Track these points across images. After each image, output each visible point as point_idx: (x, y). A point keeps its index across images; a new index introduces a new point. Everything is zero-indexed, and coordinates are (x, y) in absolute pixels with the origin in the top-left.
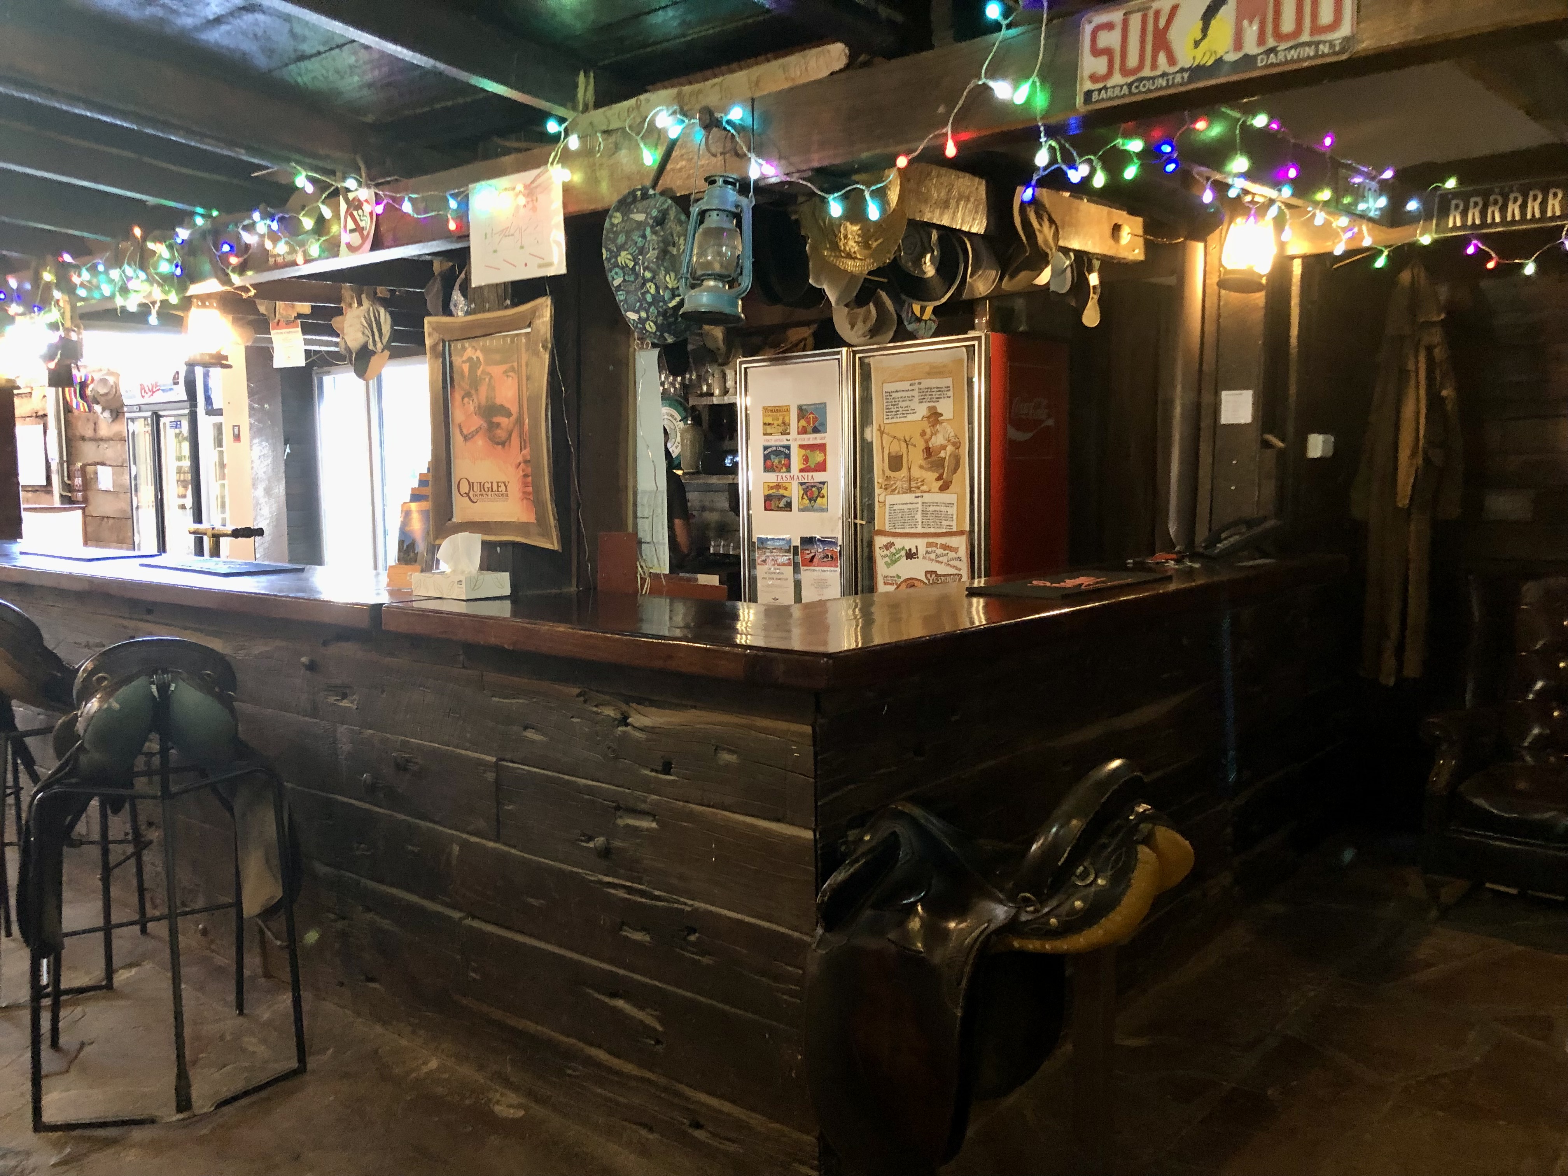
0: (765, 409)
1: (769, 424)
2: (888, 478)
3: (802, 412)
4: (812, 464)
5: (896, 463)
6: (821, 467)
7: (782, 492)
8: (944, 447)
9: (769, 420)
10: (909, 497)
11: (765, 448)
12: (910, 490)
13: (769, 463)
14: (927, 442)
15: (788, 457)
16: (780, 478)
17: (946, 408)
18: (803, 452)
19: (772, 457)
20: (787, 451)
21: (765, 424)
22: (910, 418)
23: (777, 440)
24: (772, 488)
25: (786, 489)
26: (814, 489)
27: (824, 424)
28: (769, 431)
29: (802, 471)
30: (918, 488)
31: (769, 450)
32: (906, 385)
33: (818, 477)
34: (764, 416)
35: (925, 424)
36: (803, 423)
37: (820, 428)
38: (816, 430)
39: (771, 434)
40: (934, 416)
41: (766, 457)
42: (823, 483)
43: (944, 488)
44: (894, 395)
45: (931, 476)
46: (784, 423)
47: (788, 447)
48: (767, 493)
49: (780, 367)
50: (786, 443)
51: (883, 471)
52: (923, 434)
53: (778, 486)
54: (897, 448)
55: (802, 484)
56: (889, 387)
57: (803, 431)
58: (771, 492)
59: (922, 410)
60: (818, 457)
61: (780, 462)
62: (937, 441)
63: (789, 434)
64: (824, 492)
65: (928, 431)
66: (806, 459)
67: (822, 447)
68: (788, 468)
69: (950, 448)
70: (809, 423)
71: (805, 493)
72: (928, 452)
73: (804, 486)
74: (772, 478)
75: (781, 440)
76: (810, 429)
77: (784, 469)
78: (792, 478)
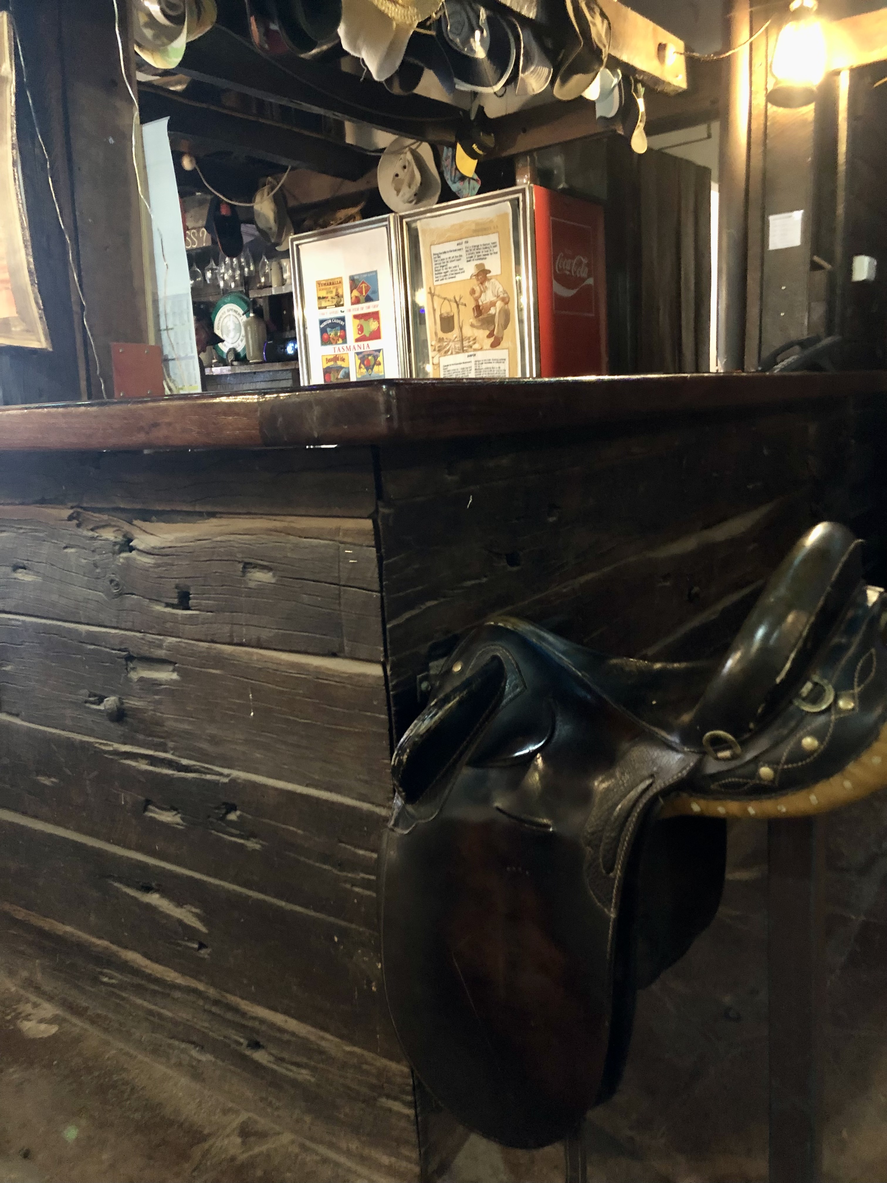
0: (319, 283)
1: (324, 298)
2: (441, 340)
3: (354, 282)
4: (366, 333)
5: (447, 323)
6: (376, 335)
7: (339, 363)
8: (493, 304)
9: (323, 294)
10: (462, 357)
11: (321, 322)
12: (463, 350)
13: (325, 336)
14: (476, 300)
15: (343, 328)
16: (337, 349)
17: (493, 264)
18: (357, 322)
19: (328, 329)
20: (342, 323)
21: (319, 298)
22: (459, 277)
23: (331, 313)
24: (328, 361)
25: (343, 360)
26: (370, 358)
27: (376, 292)
28: (324, 304)
29: (357, 340)
30: (471, 347)
31: (325, 323)
32: (453, 245)
33: (374, 345)
34: (319, 290)
35: (475, 284)
36: (356, 293)
37: (372, 296)
38: (368, 299)
39: (325, 307)
40: (483, 274)
41: (323, 331)
42: (379, 351)
43: (495, 344)
44: (443, 256)
45: (482, 334)
46: (337, 295)
47: (343, 319)
48: (326, 366)
49: (333, 239)
50: (341, 315)
51: (436, 334)
52: (473, 292)
53: (336, 359)
54: (447, 309)
55: (358, 354)
56: (436, 249)
57: (356, 301)
58: (331, 364)
59: (470, 269)
60: (373, 325)
61: (336, 334)
62: (487, 298)
63: (343, 305)
64: (380, 359)
65: (477, 289)
66: (361, 329)
67: (375, 316)
68: (345, 341)
69: (499, 304)
70: (361, 292)
71: (362, 362)
72: (478, 310)
73: (361, 356)
74: (330, 350)
75: (336, 312)
76: (362, 298)
77: (340, 341)
78: (349, 349)
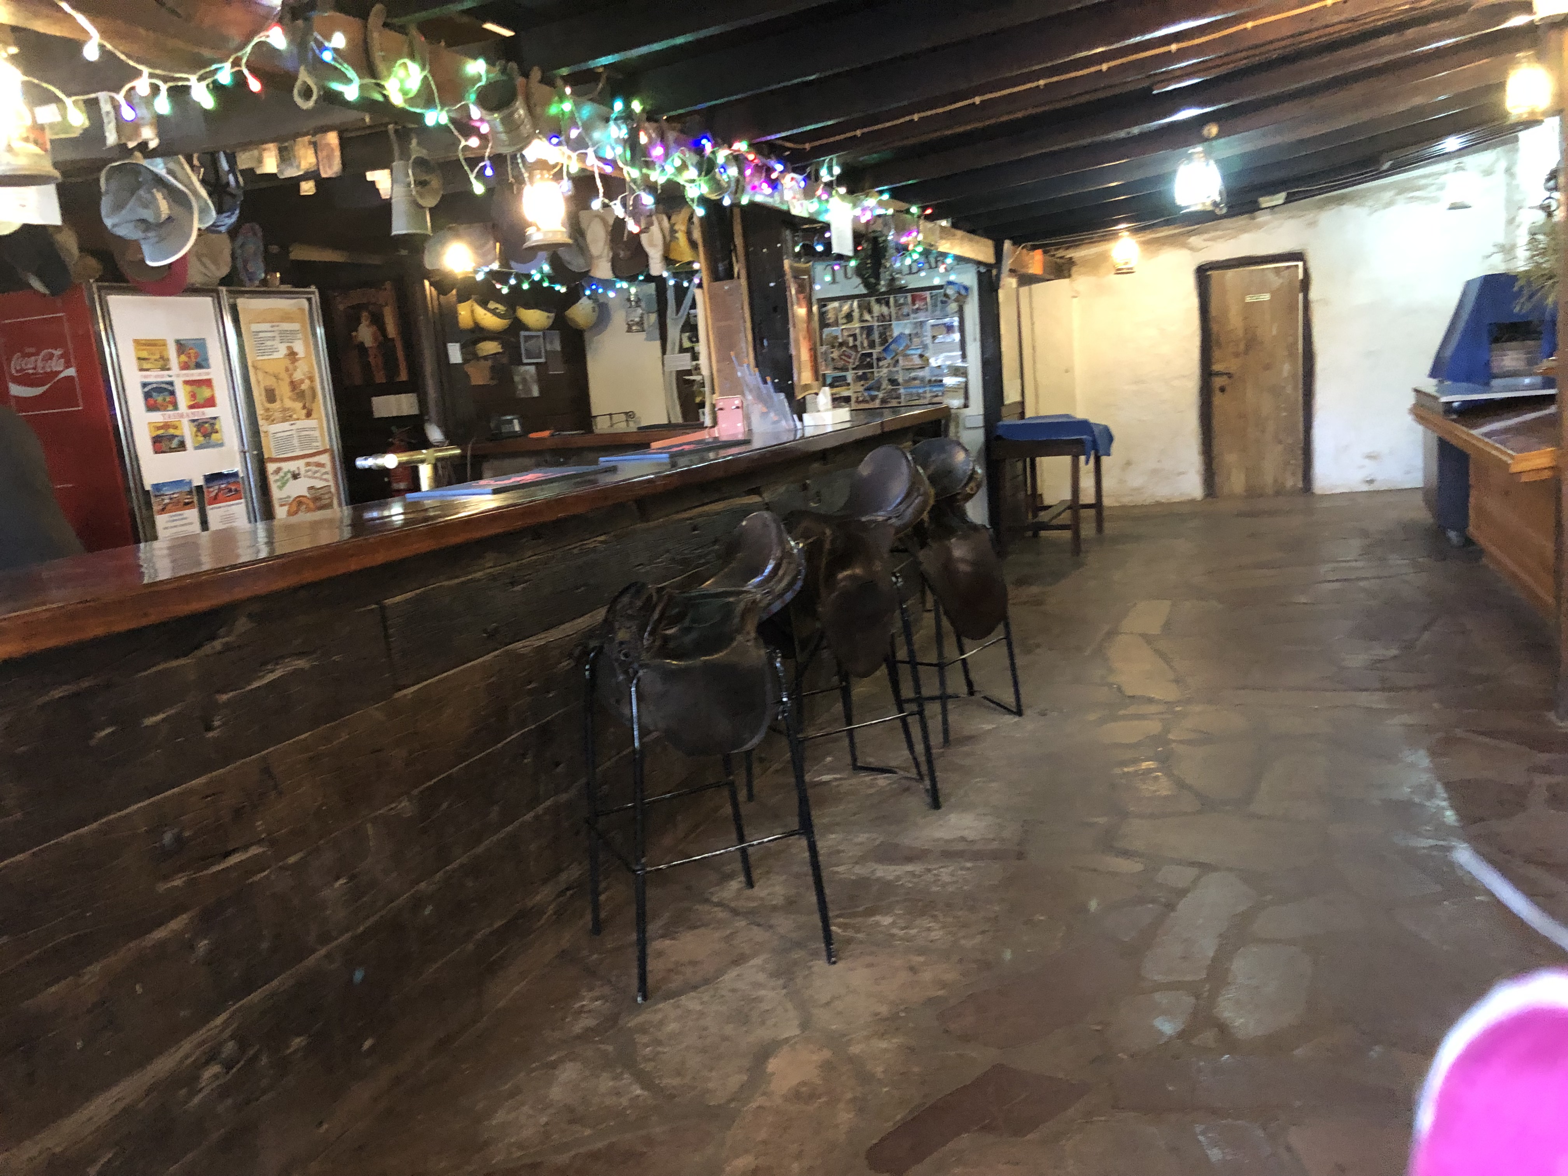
0: (137, 342)
1: (144, 359)
2: (267, 410)
3: (181, 346)
4: (200, 399)
5: (271, 395)
6: (211, 402)
7: (172, 431)
8: (302, 381)
9: (144, 354)
10: (286, 426)
11: (144, 385)
12: (284, 420)
13: (151, 401)
14: (291, 375)
15: (172, 393)
16: (166, 417)
18: (189, 388)
19: (154, 394)
20: (170, 388)
21: (139, 359)
23: (155, 376)
24: (159, 428)
25: (176, 428)
26: (207, 425)
27: (206, 359)
28: (146, 366)
29: (191, 407)
30: (291, 416)
31: (150, 387)
33: (209, 412)
34: (137, 350)
35: (287, 362)
36: (184, 358)
37: (203, 363)
38: (198, 366)
39: (147, 370)
40: (292, 355)
41: (147, 396)
42: (215, 418)
43: (309, 415)
44: (261, 335)
45: (298, 405)
46: (162, 358)
47: (171, 384)
48: (155, 434)
49: (154, 298)
50: (169, 379)
51: (262, 404)
52: (287, 370)
53: (166, 426)
54: (270, 382)
55: (194, 421)
56: (255, 327)
57: (185, 367)
58: (160, 432)
59: (282, 351)
60: (206, 393)
61: (164, 400)
62: (298, 376)
63: (169, 369)
64: (217, 427)
65: (291, 367)
66: (193, 396)
67: (208, 383)
68: (176, 407)
69: (307, 382)
70: (189, 357)
71: (198, 430)
72: (294, 385)
73: (196, 423)
74: (158, 417)
75: (163, 376)
76: (192, 364)
77: (170, 407)
78: (182, 416)
